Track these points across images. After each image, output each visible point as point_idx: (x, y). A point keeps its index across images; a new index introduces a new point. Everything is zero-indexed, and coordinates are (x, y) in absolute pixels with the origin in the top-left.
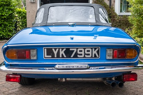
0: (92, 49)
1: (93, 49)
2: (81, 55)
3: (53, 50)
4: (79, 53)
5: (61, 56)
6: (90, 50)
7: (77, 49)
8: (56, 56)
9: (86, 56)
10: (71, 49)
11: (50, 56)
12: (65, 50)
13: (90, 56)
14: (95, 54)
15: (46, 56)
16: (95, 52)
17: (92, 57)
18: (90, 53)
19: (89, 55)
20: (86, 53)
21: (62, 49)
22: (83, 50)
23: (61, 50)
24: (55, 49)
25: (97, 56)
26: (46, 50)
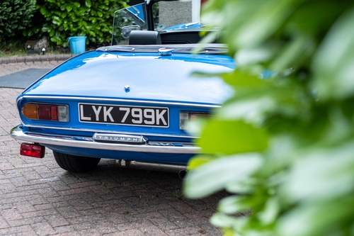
0: (155, 110)
1: (158, 111)
2: (138, 119)
3: (94, 107)
4: (134, 115)
5: (105, 120)
6: (152, 111)
7: (131, 108)
8: (97, 119)
9: (146, 122)
10: (121, 109)
11: (90, 119)
12: (111, 108)
13: (153, 122)
14: (160, 120)
15: (83, 118)
16: (160, 116)
17: (155, 124)
18: (152, 117)
19: (150, 120)
20: (146, 116)
21: (108, 108)
22: (140, 110)
23: (105, 108)
24: (97, 107)
25: (165, 123)
26: (82, 106)
